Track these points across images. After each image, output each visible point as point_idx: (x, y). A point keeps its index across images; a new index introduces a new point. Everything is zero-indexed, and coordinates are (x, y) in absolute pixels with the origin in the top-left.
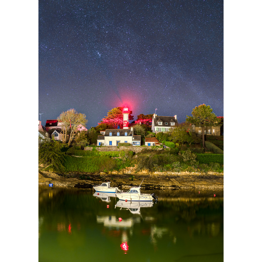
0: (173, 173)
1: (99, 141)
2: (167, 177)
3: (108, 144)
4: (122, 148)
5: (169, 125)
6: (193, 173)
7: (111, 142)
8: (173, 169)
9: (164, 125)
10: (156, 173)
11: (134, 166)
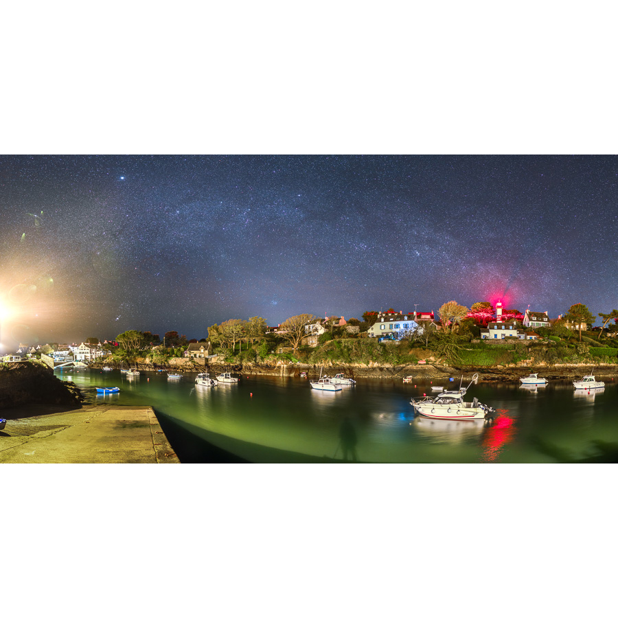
0: (572, 365)
1: (483, 334)
2: (567, 368)
3: (493, 337)
4: (510, 341)
5: (542, 321)
6: (588, 364)
7: (496, 335)
8: (571, 361)
9: (537, 320)
10: (556, 365)
11: (530, 359)
